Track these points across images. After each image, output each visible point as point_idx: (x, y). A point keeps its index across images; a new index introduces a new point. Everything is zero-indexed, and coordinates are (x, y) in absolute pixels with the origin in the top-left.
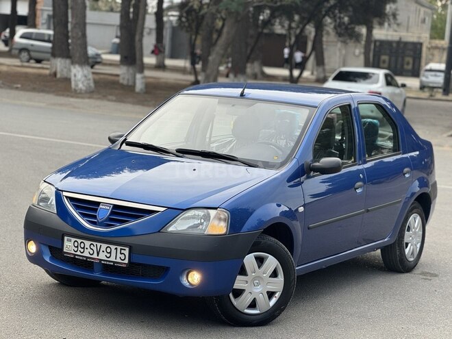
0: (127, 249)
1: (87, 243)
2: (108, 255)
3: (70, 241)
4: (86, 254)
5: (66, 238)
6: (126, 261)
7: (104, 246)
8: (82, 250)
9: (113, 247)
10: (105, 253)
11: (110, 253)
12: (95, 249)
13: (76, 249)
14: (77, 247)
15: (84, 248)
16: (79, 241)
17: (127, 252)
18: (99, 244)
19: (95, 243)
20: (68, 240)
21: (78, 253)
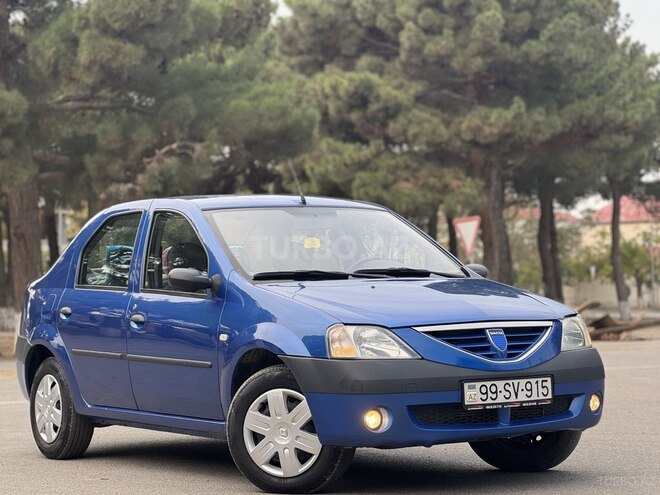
0: (549, 379)
1: (500, 384)
2: (529, 393)
3: (474, 387)
4: (501, 399)
5: (466, 385)
6: (550, 396)
7: (523, 382)
8: (494, 396)
9: (533, 381)
10: (526, 392)
11: (531, 390)
12: (511, 389)
13: (484, 397)
14: (486, 393)
15: (496, 392)
16: (488, 384)
17: (549, 384)
18: (516, 382)
19: (510, 382)
20: (469, 388)
21: (489, 401)
